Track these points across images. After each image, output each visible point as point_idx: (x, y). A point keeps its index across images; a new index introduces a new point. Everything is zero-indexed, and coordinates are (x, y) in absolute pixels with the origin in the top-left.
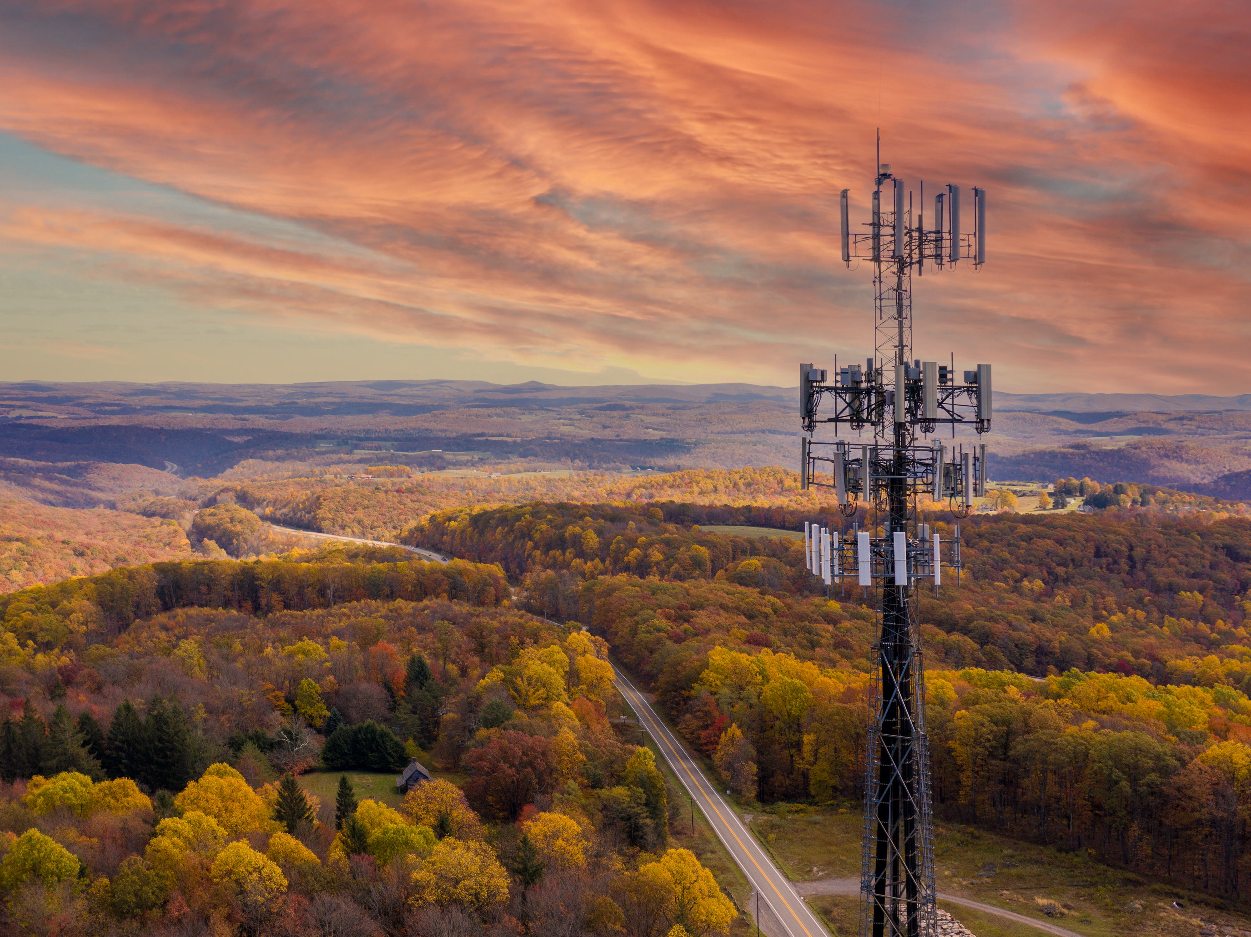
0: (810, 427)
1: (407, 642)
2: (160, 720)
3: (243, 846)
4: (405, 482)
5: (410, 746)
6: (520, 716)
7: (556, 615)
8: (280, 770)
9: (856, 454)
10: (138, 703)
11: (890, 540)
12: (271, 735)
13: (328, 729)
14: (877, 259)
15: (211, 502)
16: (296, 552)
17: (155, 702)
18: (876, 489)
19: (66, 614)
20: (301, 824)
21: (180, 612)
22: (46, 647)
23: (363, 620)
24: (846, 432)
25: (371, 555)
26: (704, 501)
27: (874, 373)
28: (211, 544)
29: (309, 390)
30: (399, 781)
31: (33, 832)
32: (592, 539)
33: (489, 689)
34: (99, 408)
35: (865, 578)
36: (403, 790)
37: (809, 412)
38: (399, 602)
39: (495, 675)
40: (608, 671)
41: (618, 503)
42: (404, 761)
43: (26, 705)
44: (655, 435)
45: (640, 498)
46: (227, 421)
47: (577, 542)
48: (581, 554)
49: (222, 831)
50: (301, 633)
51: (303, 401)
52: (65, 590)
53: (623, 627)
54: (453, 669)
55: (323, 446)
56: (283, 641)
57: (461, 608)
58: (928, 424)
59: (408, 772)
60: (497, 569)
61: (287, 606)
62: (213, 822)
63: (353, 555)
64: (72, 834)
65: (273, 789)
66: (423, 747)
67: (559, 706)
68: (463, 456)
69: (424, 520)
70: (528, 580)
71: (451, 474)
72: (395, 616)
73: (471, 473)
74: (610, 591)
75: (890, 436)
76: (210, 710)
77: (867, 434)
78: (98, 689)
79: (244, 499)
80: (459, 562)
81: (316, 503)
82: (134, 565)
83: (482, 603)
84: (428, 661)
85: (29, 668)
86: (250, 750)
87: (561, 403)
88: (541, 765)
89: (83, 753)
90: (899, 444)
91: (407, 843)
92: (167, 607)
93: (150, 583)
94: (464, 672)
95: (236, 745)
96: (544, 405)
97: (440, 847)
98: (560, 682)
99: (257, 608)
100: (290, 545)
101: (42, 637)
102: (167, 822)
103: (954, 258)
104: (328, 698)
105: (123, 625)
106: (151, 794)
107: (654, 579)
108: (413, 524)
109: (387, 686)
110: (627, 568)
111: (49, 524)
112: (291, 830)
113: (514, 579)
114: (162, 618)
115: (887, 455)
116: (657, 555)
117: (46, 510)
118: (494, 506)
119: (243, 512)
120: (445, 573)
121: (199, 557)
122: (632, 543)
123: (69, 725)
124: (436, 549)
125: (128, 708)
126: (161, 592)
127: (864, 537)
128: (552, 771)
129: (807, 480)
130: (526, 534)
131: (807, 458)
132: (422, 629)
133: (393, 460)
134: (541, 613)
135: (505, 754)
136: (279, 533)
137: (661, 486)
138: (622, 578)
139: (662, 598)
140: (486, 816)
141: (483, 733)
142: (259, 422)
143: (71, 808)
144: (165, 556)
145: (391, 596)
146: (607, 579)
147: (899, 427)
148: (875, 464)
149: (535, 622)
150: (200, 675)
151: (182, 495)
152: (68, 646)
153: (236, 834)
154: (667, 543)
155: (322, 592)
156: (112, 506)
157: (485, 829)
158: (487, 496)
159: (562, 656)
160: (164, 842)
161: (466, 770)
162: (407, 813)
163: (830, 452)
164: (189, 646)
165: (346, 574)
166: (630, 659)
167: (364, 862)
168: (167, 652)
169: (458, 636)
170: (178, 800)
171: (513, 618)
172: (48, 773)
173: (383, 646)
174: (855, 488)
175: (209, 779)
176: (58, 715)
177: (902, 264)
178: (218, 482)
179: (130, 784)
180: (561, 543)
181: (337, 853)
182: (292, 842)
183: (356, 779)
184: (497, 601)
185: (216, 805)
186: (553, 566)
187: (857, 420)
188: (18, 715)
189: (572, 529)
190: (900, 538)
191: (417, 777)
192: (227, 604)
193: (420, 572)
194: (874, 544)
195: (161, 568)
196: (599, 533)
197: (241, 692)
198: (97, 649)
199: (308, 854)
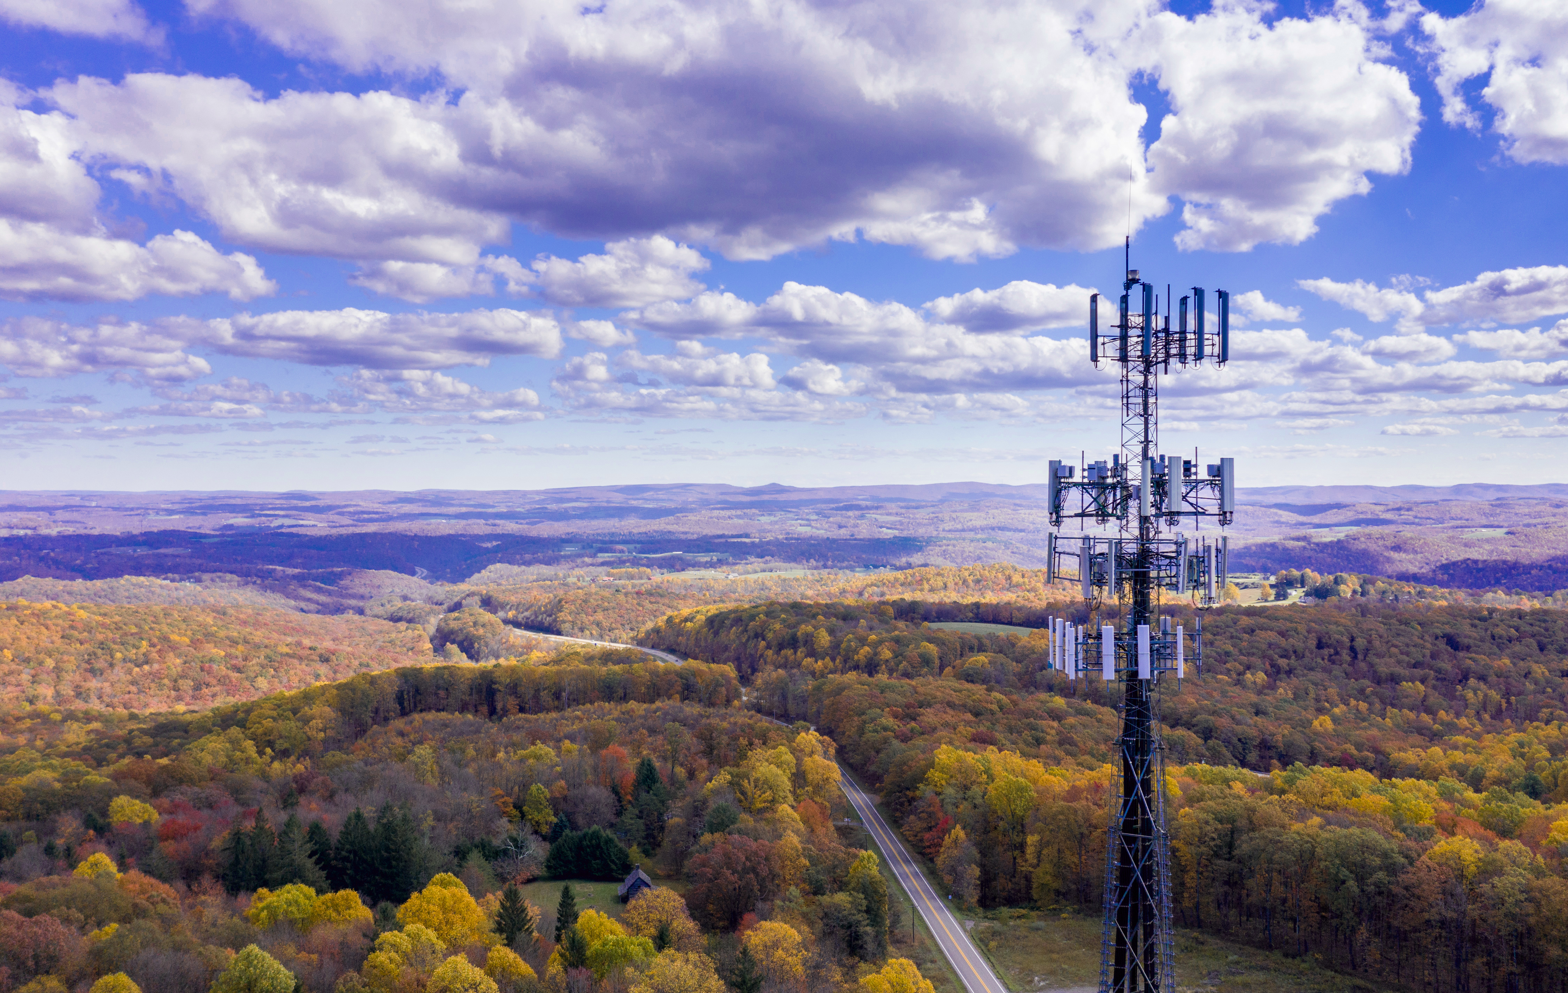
0: (1057, 522)
1: (637, 746)
2: (389, 828)
3: (461, 961)
4: (644, 585)
5: (634, 852)
6: (746, 820)
7: (786, 717)
8: (502, 878)
9: (1102, 548)
10: (369, 811)
11: (1134, 633)
12: (497, 842)
13: (553, 836)
14: (1124, 358)
15: (457, 607)
16: (535, 655)
17: (386, 809)
18: (1119, 582)
19: (306, 721)
20: (521, 936)
21: (416, 717)
22: (284, 754)
23: (595, 723)
24: (1092, 527)
25: (607, 657)
26: (933, 598)
27: (1120, 468)
28: (453, 648)
29: (559, 495)
30: (619, 889)
31: (253, 948)
32: (824, 638)
33: (716, 792)
34: (360, 516)
35: (1109, 673)
36: (624, 899)
37: (1056, 508)
38: (632, 704)
39: (723, 777)
40: (835, 771)
41: (850, 601)
42: (627, 868)
43: (258, 816)
44: (888, 533)
45: (872, 596)
46: (479, 527)
47: (809, 641)
48: (812, 653)
49: (441, 945)
50: (535, 736)
51: (553, 507)
52: (308, 697)
53: (850, 728)
54: (681, 772)
55: (569, 550)
56: (515, 746)
57: (692, 709)
58: (1172, 517)
59: (630, 880)
60: (729, 670)
61: (522, 710)
62: (432, 934)
63: (589, 659)
64: (290, 950)
65: (495, 900)
66: (647, 853)
67: (785, 809)
68: (704, 558)
69: (661, 621)
70: (759, 679)
71: (690, 575)
72: (626, 719)
73: (709, 574)
74: (840, 690)
75: (1134, 529)
76: (439, 817)
77: (1111, 529)
78: (330, 797)
79: (487, 603)
80: (692, 663)
81: (558, 605)
82: (376, 671)
83: (712, 704)
84: (657, 764)
85: (265, 776)
86: (475, 859)
87: (798, 504)
88: (764, 871)
89: (309, 863)
90: (1143, 538)
91: (627, 957)
92: (404, 713)
93: (391, 690)
94: (691, 775)
95: (461, 853)
96: (783, 507)
97: (659, 959)
98: (786, 783)
99: (492, 712)
100: (529, 648)
101: (281, 744)
102: (387, 936)
103: (1199, 356)
104: (555, 803)
105: (361, 730)
106: (372, 906)
107: (882, 677)
108: (650, 625)
109: (615, 791)
110: (856, 667)
111: (300, 630)
112: (510, 943)
113: (744, 680)
114: (399, 723)
115: (1131, 548)
116: (886, 654)
117: (297, 616)
118: (730, 605)
119: (487, 616)
120: (679, 674)
121: (439, 662)
122: (863, 641)
123: (299, 835)
124: (671, 650)
125: (358, 816)
126: (400, 698)
127: (1108, 630)
128: (774, 876)
129: (1052, 576)
130: (759, 635)
131: (1053, 551)
132: (652, 731)
133: (635, 563)
134: (770, 714)
135: (728, 861)
136: (519, 636)
137: (893, 584)
138: (852, 676)
139: (890, 696)
140: (707, 927)
141: (706, 838)
142: (510, 527)
143: (292, 922)
144: (407, 662)
145: (625, 698)
146: (836, 678)
147: (1144, 520)
148: (1120, 558)
149: (763, 722)
150: (433, 782)
151: (430, 600)
152: (305, 753)
153: (454, 948)
154: (897, 640)
155: (557, 696)
156: (361, 612)
157: (704, 940)
158: (723, 597)
159: (789, 757)
160: (381, 957)
161: (690, 878)
162: (626, 923)
163: (1076, 546)
164: (424, 751)
165: (583, 676)
166: (856, 759)
167: (581, 976)
168: (402, 758)
169: (688, 737)
170: (400, 912)
171: (743, 718)
172: (273, 885)
173: (614, 749)
174: (1100, 582)
175: (433, 890)
176: (289, 824)
177: (1148, 365)
178: (464, 587)
179: (352, 895)
180: (793, 643)
181: (554, 968)
182: (510, 955)
183: (579, 888)
184: (728, 702)
185: (437, 916)
186: (784, 666)
187: (1102, 515)
188: (249, 825)
189: (805, 628)
190: (1144, 631)
191: (637, 886)
192: (463, 708)
193: (654, 673)
194: (1118, 638)
195: (405, 675)
196: (831, 632)
197: (471, 798)
198: (335, 756)
199: (525, 968)
